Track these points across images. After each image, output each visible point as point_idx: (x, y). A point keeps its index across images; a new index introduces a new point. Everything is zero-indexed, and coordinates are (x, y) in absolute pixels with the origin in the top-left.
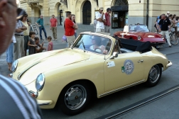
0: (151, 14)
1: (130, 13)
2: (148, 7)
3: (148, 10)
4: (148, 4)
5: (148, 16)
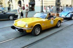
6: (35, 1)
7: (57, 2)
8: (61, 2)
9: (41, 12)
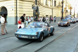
0: (18, 16)
1: (8, 15)
2: (17, 12)
3: (17, 14)
4: (17, 11)
5: (17, 17)
6: (7, 11)
7: (35, 11)
8: (40, 11)
9: (15, 24)
